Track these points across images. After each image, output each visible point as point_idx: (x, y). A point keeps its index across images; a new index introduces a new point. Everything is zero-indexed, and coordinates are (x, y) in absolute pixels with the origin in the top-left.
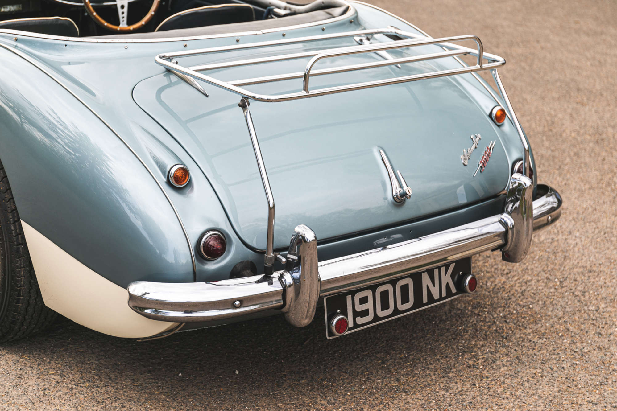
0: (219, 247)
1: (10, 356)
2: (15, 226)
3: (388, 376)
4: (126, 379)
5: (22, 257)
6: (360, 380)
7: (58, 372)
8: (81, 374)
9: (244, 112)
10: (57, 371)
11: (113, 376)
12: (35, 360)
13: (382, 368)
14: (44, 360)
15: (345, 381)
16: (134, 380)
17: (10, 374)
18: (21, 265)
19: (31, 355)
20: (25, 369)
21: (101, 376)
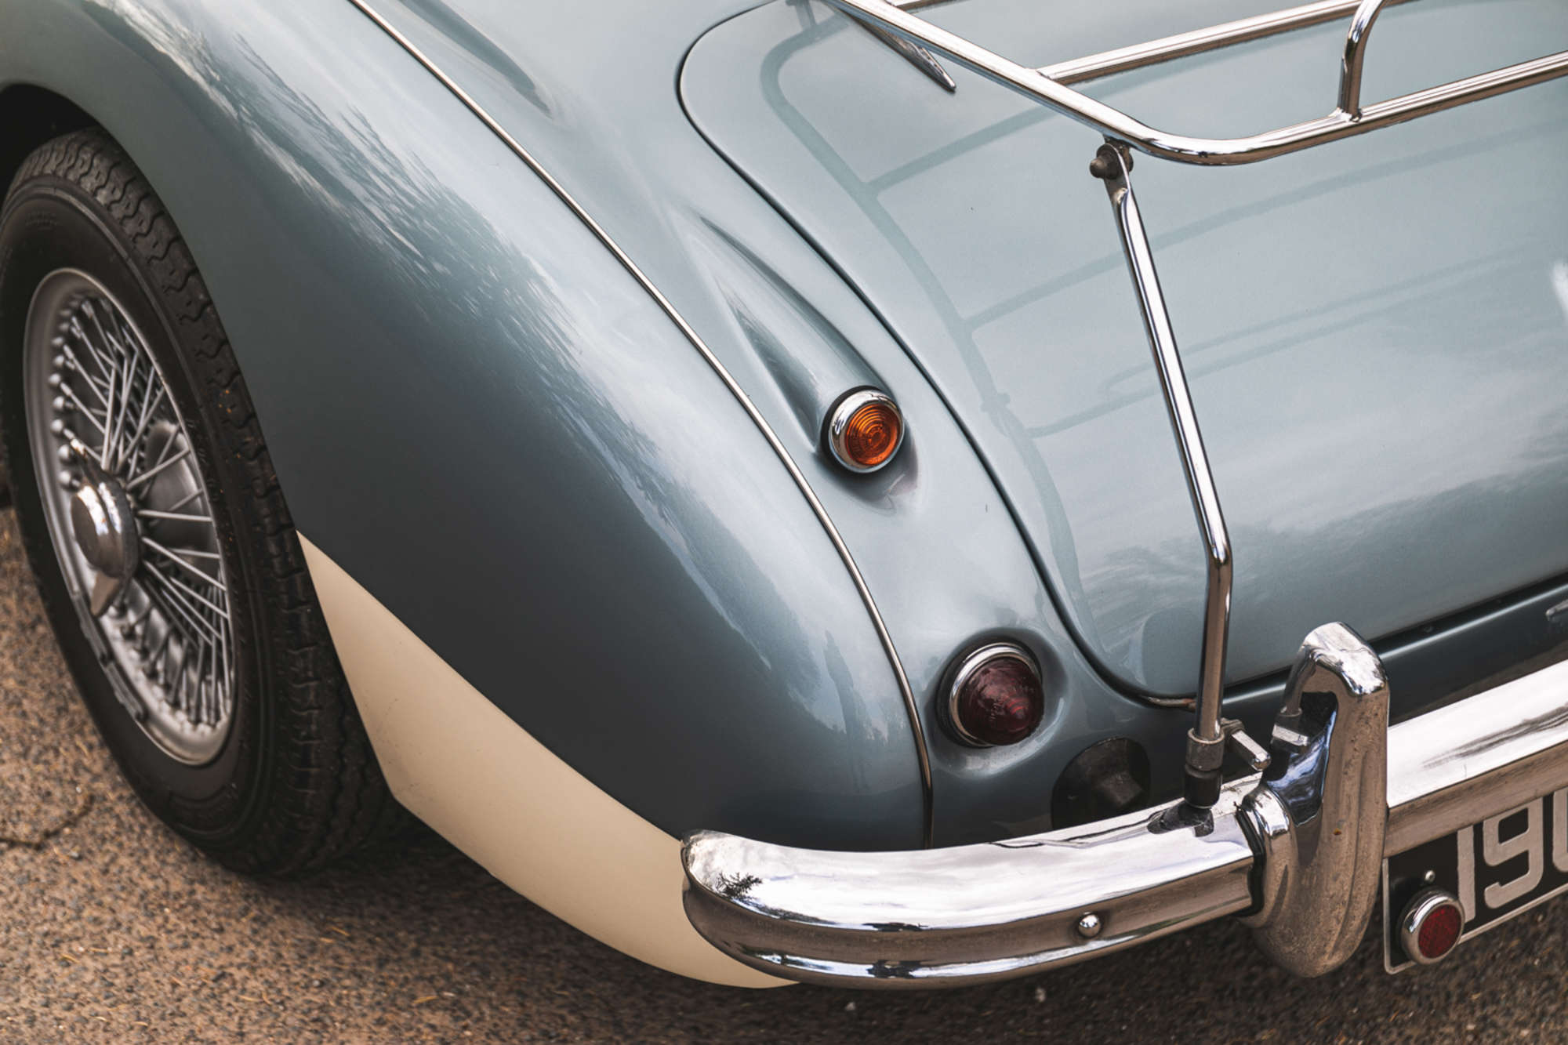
0: (1019, 707)
1: (285, 924)
2: (281, 544)
3: (1552, 1008)
4: (670, 1026)
5: (308, 645)
6: (1459, 1026)
7: (446, 994)
8: (522, 1005)
9: (1111, 195)
10: (442, 989)
11: (626, 1015)
12: (370, 941)
13: (1526, 973)
14: (397, 940)
15: (1408, 1032)
16: (696, 1029)
17: (288, 1004)
18: (306, 669)
19: (356, 921)
20: (334, 981)
21: (585, 1013)
